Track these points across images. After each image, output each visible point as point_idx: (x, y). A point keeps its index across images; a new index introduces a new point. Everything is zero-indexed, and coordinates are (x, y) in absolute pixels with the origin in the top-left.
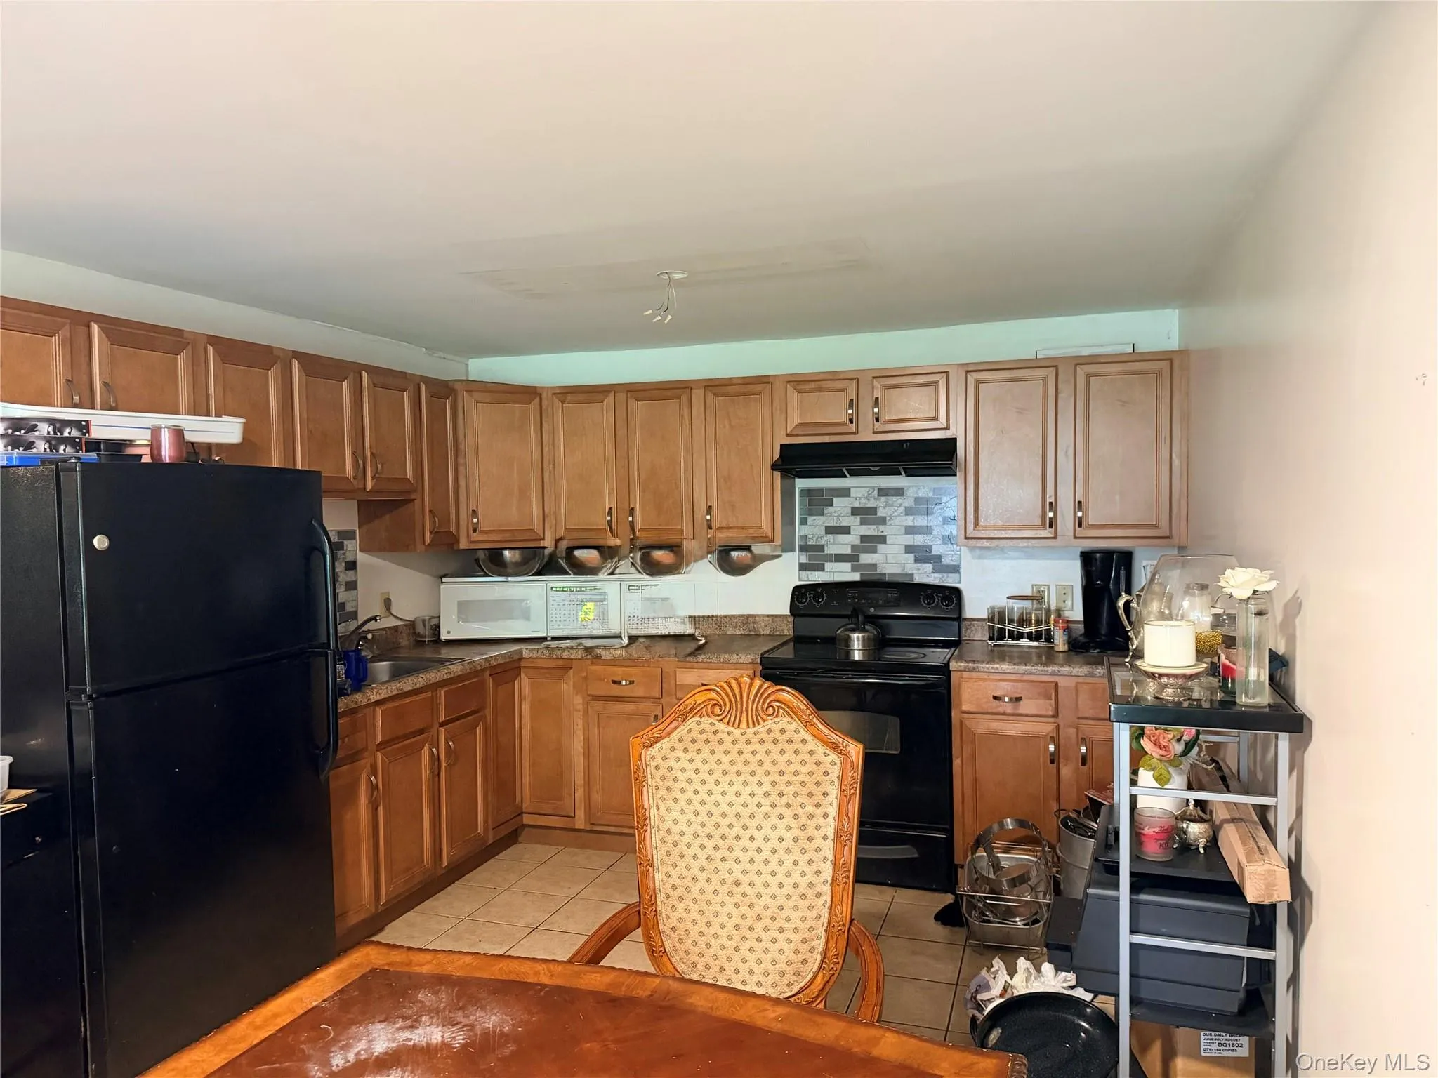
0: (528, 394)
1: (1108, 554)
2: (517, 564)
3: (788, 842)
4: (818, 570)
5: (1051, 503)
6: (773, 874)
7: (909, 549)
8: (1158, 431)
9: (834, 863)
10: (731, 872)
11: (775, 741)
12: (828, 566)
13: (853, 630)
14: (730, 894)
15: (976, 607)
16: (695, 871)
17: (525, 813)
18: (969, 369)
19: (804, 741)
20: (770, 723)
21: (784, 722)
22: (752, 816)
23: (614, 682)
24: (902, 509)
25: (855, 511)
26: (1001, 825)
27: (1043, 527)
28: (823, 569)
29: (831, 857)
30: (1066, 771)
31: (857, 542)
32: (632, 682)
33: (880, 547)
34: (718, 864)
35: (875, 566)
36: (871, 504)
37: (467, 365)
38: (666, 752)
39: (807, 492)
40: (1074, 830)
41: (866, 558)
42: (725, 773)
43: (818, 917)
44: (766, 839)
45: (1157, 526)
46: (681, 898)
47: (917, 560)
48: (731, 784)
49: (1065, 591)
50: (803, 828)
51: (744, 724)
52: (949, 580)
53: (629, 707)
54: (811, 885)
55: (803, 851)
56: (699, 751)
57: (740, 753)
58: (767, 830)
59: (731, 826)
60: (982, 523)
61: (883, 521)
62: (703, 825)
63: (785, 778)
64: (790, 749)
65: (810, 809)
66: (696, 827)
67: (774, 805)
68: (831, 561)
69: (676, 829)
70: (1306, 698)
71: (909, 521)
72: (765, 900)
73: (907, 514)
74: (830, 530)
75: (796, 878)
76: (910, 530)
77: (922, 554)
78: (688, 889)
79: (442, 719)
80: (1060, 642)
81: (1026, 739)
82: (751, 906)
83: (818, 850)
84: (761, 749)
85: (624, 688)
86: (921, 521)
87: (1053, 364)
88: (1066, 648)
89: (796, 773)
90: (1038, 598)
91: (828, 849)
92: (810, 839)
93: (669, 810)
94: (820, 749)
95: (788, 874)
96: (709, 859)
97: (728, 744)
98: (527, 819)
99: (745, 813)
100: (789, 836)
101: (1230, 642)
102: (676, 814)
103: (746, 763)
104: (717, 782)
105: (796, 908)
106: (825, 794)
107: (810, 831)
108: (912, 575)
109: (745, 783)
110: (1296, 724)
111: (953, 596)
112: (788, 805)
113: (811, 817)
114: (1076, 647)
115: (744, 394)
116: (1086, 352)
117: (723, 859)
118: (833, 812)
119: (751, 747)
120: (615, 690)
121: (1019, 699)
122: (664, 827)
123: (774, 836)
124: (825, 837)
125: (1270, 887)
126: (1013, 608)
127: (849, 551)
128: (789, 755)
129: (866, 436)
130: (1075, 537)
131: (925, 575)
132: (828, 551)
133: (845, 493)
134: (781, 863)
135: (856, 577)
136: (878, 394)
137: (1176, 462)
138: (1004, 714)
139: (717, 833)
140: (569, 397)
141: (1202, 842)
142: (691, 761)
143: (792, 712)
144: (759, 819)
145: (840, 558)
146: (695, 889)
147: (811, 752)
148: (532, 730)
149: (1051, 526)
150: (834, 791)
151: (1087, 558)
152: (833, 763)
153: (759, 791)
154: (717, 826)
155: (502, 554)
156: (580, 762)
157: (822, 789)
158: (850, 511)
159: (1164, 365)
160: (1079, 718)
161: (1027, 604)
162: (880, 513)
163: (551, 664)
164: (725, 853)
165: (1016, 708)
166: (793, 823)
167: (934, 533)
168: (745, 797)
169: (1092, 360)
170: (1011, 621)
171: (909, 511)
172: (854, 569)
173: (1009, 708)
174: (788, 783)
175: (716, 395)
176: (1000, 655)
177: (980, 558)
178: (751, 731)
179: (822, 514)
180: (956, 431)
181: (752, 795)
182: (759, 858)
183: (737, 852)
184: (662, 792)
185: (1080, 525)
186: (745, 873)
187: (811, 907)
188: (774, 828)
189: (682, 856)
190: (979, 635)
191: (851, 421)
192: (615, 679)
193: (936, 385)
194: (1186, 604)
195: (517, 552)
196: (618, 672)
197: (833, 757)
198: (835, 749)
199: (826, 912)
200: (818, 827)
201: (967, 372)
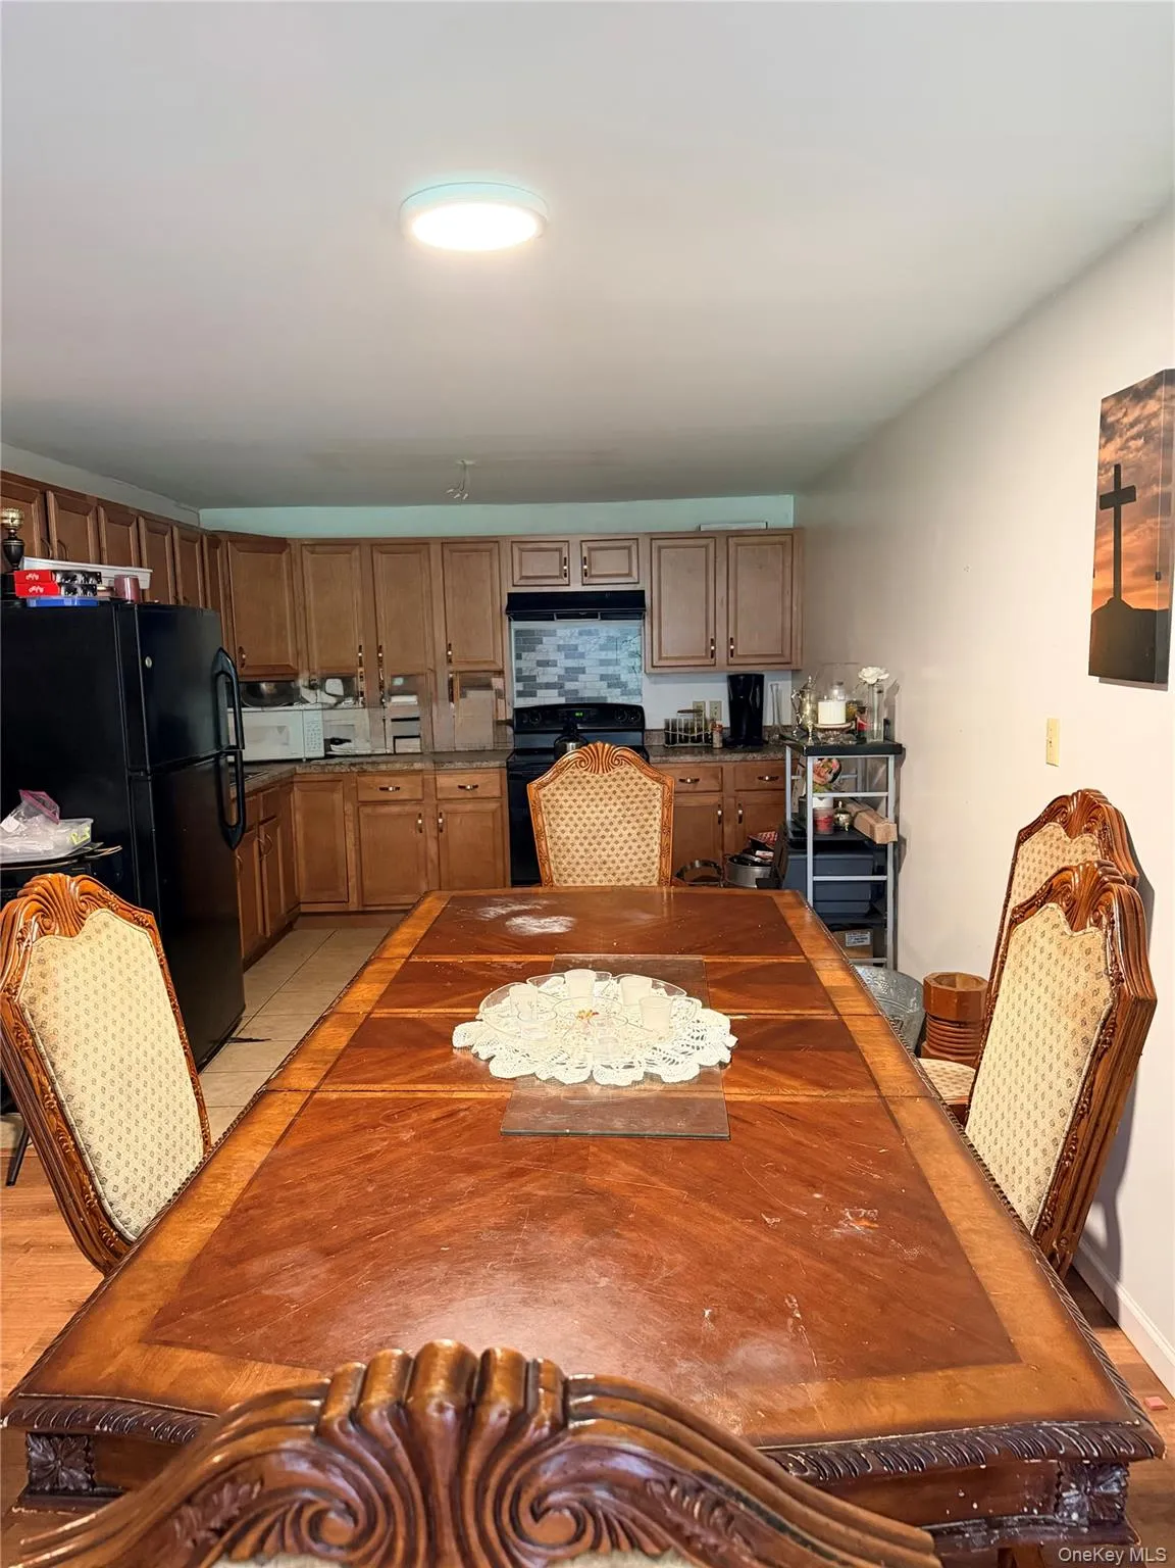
0: (279, 544)
1: (748, 676)
2: (272, 696)
3: (634, 836)
4: (531, 696)
5: (712, 640)
6: (626, 855)
7: (603, 677)
8: (783, 586)
9: (661, 845)
10: (600, 856)
11: (623, 779)
12: (540, 693)
13: (570, 741)
14: (600, 869)
15: (654, 720)
16: (577, 858)
17: (304, 903)
18: (653, 537)
19: (640, 778)
20: (618, 769)
21: (627, 768)
22: (611, 824)
23: (382, 789)
24: (597, 646)
25: (560, 648)
26: (692, 865)
27: (706, 657)
28: (535, 696)
29: (659, 842)
30: (728, 829)
31: (562, 672)
32: (398, 788)
33: (581, 677)
34: (593, 853)
35: (576, 691)
36: (573, 642)
37: (198, 514)
38: (553, 791)
39: (518, 633)
40: (739, 863)
41: (569, 686)
42: (592, 800)
43: (654, 876)
44: (621, 835)
45: (782, 655)
46: (569, 875)
47: (609, 686)
48: (597, 806)
49: (716, 706)
50: (643, 827)
51: (601, 771)
52: (634, 701)
53: (395, 809)
54: (649, 858)
55: (643, 839)
56: (575, 789)
57: (601, 787)
58: (621, 830)
59: (598, 830)
60: (664, 655)
61: (582, 656)
62: (581, 832)
63: (630, 799)
64: (632, 783)
65: (646, 816)
66: (576, 833)
67: (624, 816)
68: (541, 688)
69: (564, 836)
70: (900, 737)
71: (603, 655)
72: (622, 870)
73: (601, 650)
74: (540, 664)
75: (640, 855)
76: (604, 663)
77: (614, 682)
78: (574, 870)
79: (262, 818)
80: (717, 742)
81: (702, 808)
82: (614, 874)
83: (652, 838)
84: (614, 784)
85: (391, 795)
86: (611, 655)
87: (712, 535)
88: (721, 745)
89: (637, 796)
90: (697, 711)
91: (657, 837)
92: (647, 833)
93: (558, 825)
94: (649, 782)
95: (635, 854)
96: (586, 851)
97: (593, 783)
98: (304, 908)
99: (607, 822)
100: (634, 832)
101: (862, 710)
102: (563, 827)
103: (606, 793)
104: (588, 806)
105: (640, 872)
106: (654, 807)
107: (647, 828)
108: (606, 698)
109: (606, 805)
110: (898, 751)
111: (637, 712)
112: (633, 815)
113: (647, 820)
114: (729, 745)
115: (476, 551)
116: (735, 527)
117: (595, 850)
118: (659, 816)
119: (608, 784)
120: (383, 796)
121: (697, 780)
122: (555, 836)
123: (625, 833)
124: (655, 831)
125: (888, 834)
126: (680, 720)
127: (556, 679)
128: (632, 786)
129: (576, 587)
130: (728, 664)
131: (615, 697)
132: (538, 680)
133: (553, 633)
134: (630, 848)
135: (562, 701)
136: (585, 554)
137: (795, 609)
138: (687, 792)
139: (590, 836)
140: (318, 549)
141: (847, 824)
142: (570, 795)
143: (630, 762)
144: (616, 825)
145: (548, 686)
146: (578, 869)
147: (645, 784)
148: (306, 835)
149: (712, 657)
150: (658, 804)
151: (734, 681)
152: (658, 789)
153: (615, 809)
154: (590, 831)
155: (259, 687)
156: (352, 856)
157: (653, 804)
158: (556, 648)
159: (788, 539)
160: (737, 791)
161: (689, 717)
162: (581, 649)
163: (322, 777)
164: (595, 846)
165: (695, 787)
166: (636, 825)
167: (622, 664)
168: (606, 813)
169: (739, 534)
170: (680, 730)
171: (603, 648)
172: (560, 695)
173: (691, 788)
174: (632, 802)
175: (452, 551)
176: (675, 751)
177: (655, 683)
178: (606, 775)
179: (534, 650)
180: (644, 585)
181: (610, 811)
182: (617, 847)
183: (604, 845)
184: (553, 815)
185: (732, 656)
186: (609, 856)
187: (649, 871)
188: (625, 829)
189: (568, 851)
190: (658, 741)
191: (565, 576)
192: (383, 786)
193: (629, 548)
194: (836, 692)
195: (273, 684)
196: (385, 781)
197: (657, 785)
198: (657, 781)
199: (657, 872)
200: (651, 826)
201: (651, 539)
